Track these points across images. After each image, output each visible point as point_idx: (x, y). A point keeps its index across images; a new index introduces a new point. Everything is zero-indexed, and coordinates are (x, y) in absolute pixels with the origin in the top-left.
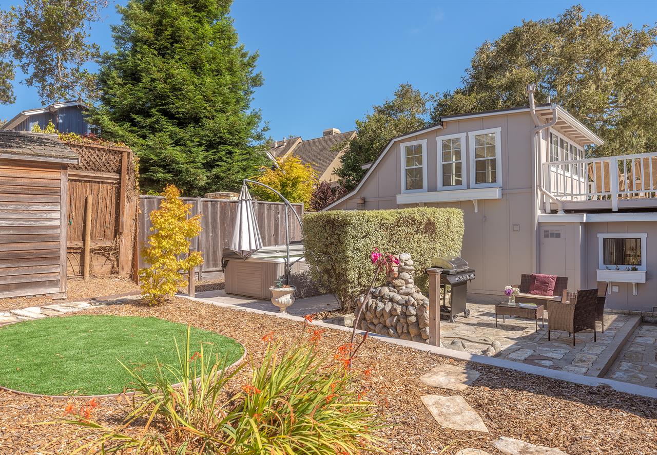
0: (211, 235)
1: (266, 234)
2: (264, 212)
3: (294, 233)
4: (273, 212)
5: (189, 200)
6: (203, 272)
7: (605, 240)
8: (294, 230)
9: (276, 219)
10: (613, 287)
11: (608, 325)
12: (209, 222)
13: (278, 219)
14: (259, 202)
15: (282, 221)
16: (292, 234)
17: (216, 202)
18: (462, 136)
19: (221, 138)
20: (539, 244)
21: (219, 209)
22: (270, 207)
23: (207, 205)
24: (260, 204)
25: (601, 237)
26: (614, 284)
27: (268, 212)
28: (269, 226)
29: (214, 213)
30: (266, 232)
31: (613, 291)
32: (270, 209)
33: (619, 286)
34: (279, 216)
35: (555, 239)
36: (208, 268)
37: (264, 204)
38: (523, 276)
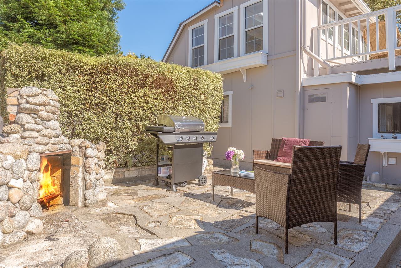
7: (380, 105)
10: (390, 159)
11: (376, 207)
18: (235, 10)
20: (303, 110)
25: (375, 102)
26: (389, 155)
31: (389, 163)
33: (396, 158)
35: (320, 104)
38: (274, 141)
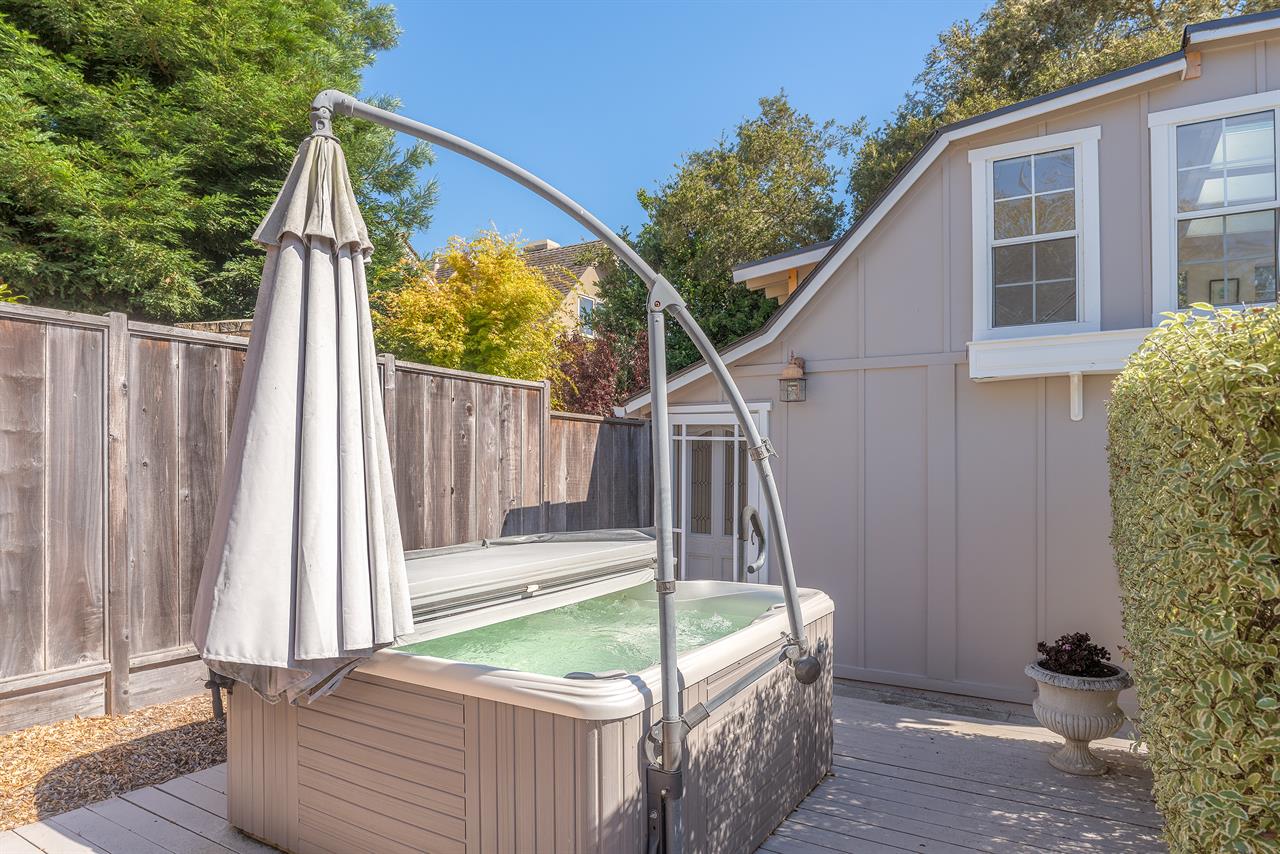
0: (183, 492)
1: (427, 489)
2: (419, 403)
3: (518, 480)
4: (450, 407)
5: (56, 323)
6: (132, 671)
8: (519, 472)
9: (462, 433)
12: (171, 435)
13: (468, 431)
14: (400, 363)
15: (480, 441)
16: (512, 485)
17: (213, 346)
19: (259, 149)
21: (225, 378)
22: (440, 387)
23: (166, 357)
24: (406, 372)
27: (434, 405)
28: (436, 457)
29: (201, 393)
30: (427, 480)
32: (439, 393)
34: (472, 419)
36: (164, 644)
37: (419, 373)
